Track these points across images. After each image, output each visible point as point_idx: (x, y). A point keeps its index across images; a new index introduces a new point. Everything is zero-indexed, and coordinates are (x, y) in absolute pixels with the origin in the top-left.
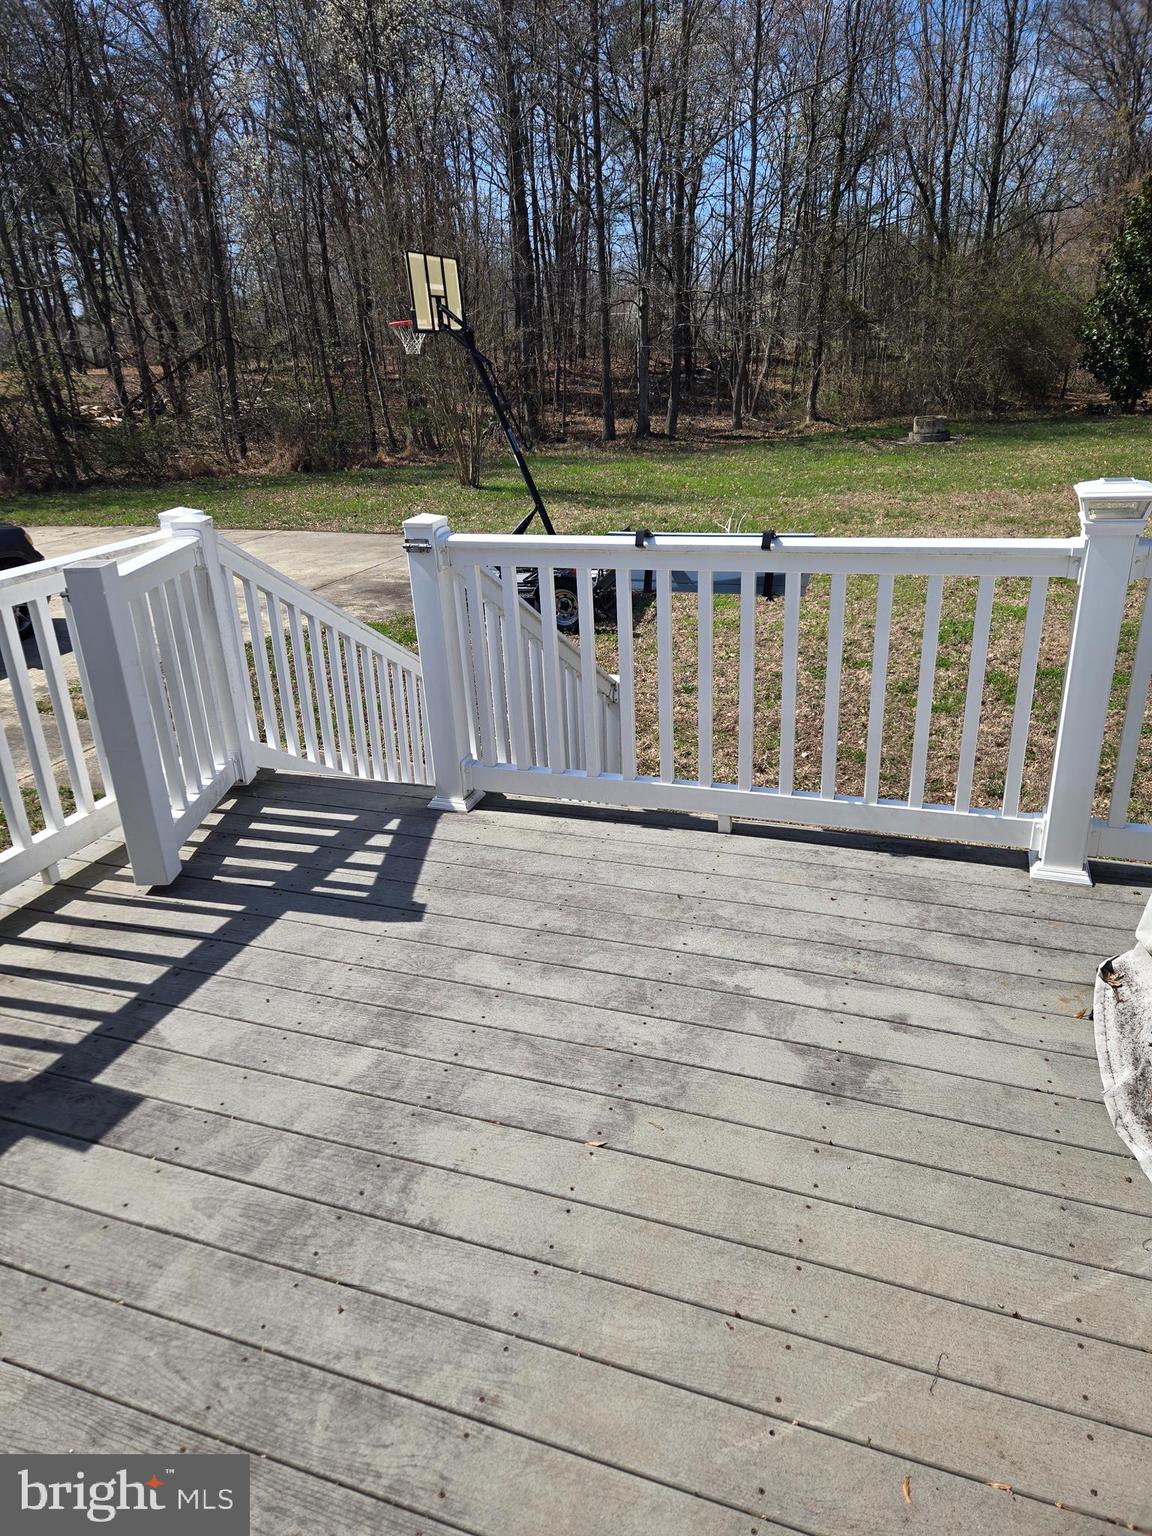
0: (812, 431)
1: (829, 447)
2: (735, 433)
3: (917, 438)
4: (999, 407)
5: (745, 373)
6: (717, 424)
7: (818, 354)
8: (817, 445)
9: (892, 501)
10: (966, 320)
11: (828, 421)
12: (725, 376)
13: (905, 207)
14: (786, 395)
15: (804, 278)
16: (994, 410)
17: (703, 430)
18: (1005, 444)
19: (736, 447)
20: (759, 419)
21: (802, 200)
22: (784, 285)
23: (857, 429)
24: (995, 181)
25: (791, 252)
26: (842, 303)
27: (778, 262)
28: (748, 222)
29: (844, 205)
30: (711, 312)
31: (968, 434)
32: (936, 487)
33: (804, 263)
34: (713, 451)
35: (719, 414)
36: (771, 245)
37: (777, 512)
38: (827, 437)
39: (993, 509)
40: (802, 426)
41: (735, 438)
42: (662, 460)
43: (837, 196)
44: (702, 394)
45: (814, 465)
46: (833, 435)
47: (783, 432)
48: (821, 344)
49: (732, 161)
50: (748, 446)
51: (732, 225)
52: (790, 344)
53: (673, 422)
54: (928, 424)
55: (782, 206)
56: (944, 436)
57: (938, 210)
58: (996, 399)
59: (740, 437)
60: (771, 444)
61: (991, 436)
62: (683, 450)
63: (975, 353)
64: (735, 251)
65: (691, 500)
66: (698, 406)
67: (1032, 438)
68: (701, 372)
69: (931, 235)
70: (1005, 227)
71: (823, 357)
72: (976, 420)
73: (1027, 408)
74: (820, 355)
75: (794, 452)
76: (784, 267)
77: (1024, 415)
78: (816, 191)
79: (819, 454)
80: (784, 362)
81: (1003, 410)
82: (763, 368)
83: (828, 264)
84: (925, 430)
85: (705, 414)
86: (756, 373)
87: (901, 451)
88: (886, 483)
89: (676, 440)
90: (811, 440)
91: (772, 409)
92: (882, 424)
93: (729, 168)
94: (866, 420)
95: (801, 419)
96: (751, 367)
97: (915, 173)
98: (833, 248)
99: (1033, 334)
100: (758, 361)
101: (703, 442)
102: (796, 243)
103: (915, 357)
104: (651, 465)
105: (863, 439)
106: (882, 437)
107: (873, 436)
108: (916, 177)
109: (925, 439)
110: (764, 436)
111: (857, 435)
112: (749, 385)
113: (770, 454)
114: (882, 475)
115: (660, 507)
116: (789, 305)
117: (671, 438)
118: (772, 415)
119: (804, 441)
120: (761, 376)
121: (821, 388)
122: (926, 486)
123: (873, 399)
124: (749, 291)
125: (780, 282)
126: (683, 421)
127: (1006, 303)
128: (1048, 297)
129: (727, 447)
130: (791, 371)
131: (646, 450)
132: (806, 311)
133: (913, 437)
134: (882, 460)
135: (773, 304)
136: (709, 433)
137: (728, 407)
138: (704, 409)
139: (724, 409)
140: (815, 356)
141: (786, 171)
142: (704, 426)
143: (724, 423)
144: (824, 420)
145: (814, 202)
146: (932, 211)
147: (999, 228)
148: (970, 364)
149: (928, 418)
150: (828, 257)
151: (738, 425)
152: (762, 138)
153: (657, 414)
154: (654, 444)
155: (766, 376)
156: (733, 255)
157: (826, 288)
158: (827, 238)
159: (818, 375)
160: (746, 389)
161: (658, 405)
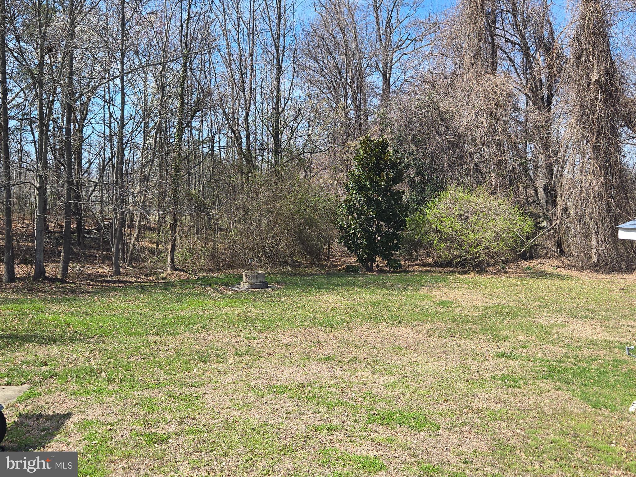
0: (172, 279)
1: (185, 291)
2: (114, 278)
3: (247, 286)
4: (294, 265)
5: (122, 235)
6: (101, 270)
7: (174, 227)
8: (177, 290)
9: (237, 339)
10: (270, 211)
11: (184, 271)
12: (107, 236)
13: (223, 142)
14: (152, 251)
15: (161, 177)
16: (292, 267)
17: (90, 275)
18: (304, 292)
19: (115, 289)
20: (133, 267)
21: (158, 130)
22: (148, 180)
23: (204, 277)
24: (277, 133)
25: (152, 161)
26: (189, 194)
27: (143, 166)
28: (121, 139)
29: (185, 136)
30: (97, 194)
31: (279, 283)
32: (267, 326)
33: (161, 167)
34: (96, 292)
35: (103, 263)
36: (138, 156)
37: (147, 351)
38: (184, 283)
39: (311, 346)
40: (165, 275)
41: (115, 282)
42: (52, 301)
43: (181, 131)
44: (90, 248)
45: (175, 305)
46: (187, 281)
47: (151, 278)
48: (175, 221)
49: (110, 102)
50: (124, 289)
51: (111, 141)
52: (154, 218)
53: (65, 269)
54: (253, 276)
55: (144, 133)
56: (264, 285)
57: (244, 146)
58: (292, 260)
59: (119, 282)
60: (143, 288)
61: (294, 285)
62: (73, 291)
63: (276, 230)
64: (112, 156)
65: (72, 341)
66: (87, 257)
67: (320, 287)
68: (89, 232)
69: (241, 159)
70: (285, 159)
71: (178, 228)
72: (282, 273)
73: (310, 265)
74: (175, 227)
75: (159, 295)
76: (148, 170)
77: (311, 270)
78: (166, 127)
79: (179, 297)
80: (149, 229)
81: (296, 266)
82: (135, 233)
83: (178, 170)
84: (252, 280)
85: (92, 263)
86: (130, 235)
87: (238, 296)
88: (230, 323)
89: (67, 283)
90: (173, 285)
91: (143, 261)
92: (221, 274)
93: (106, 107)
94: (210, 270)
95: (164, 269)
96: (126, 231)
97: (228, 123)
98: (180, 160)
99: (310, 222)
100: (131, 227)
101: (89, 285)
102: (154, 156)
103: (240, 232)
104: (42, 305)
105: (210, 285)
106: (223, 284)
107: (216, 283)
108: (229, 125)
109: (252, 287)
110: (136, 282)
111: (205, 283)
112: (125, 244)
113: (141, 296)
114: (227, 315)
115: (44, 348)
116: (153, 194)
117: (63, 281)
118: (142, 265)
119: (167, 286)
120: (133, 239)
121: (177, 249)
122: (259, 325)
123: (213, 256)
124: (122, 182)
125: (145, 179)
126: (74, 267)
127: (293, 203)
128: (316, 201)
129: (108, 290)
130: (155, 235)
131: (41, 291)
132: (164, 198)
133: (244, 285)
134: (224, 303)
135: (141, 193)
136: (94, 277)
137: (110, 258)
138: (91, 259)
139: (106, 259)
140: (171, 228)
141: (147, 113)
142: (91, 272)
143: (105, 270)
144: (181, 271)
145: (166, 134)
146: (240, 145)
147: (282, 159)
148: (274, 237)
149: (252, 272)
150: (177, 166)
151: (118, 273)
152: (128, 91)
153: (53, 262)
154: (48, 286)
155: (137, 239)
156: (111, 160)
157: (177, 185)
158: (176, 154)
159: (175, 240)
160: (123, 247)
161: (52, 256)
